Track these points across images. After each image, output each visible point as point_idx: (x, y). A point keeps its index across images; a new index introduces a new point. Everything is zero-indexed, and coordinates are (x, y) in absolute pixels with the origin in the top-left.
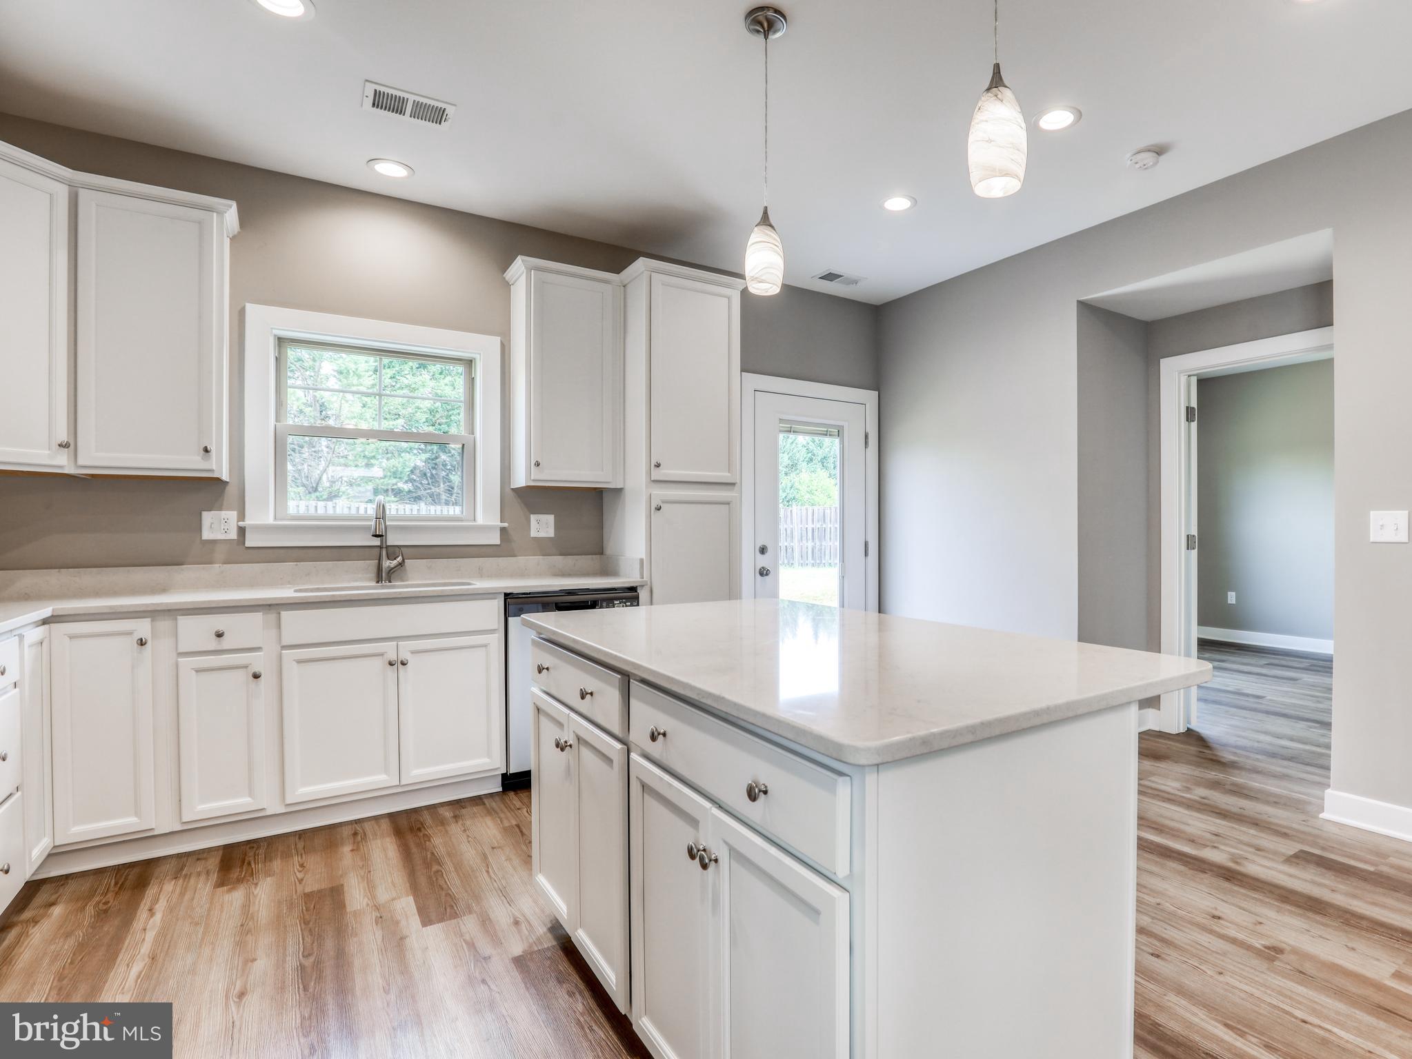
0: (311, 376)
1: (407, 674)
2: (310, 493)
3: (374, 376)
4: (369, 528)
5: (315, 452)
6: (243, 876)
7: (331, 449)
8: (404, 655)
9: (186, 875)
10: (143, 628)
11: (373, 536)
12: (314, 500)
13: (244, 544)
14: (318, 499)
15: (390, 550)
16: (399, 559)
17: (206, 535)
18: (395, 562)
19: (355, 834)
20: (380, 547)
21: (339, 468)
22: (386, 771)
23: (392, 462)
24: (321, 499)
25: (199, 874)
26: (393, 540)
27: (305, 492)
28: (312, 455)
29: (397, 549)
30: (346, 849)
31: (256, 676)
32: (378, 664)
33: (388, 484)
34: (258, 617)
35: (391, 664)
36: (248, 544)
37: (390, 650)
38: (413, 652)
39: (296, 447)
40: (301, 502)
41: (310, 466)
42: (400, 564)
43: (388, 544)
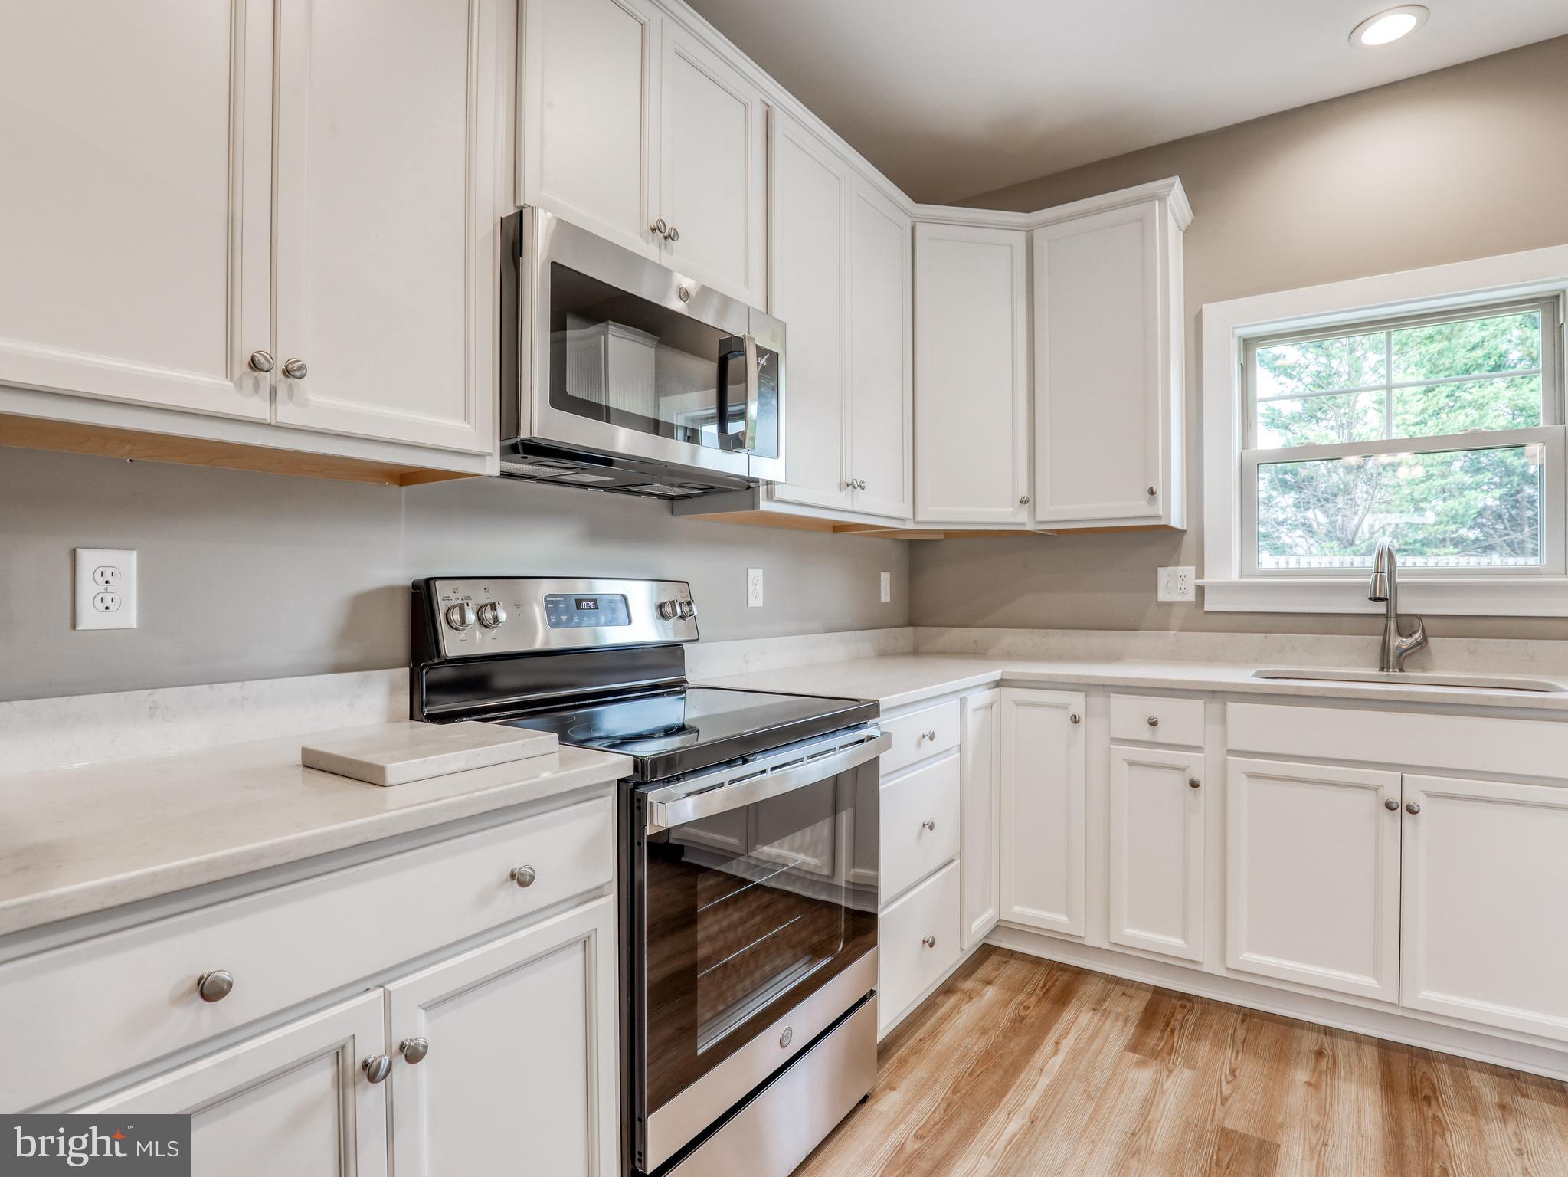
0: (1346, 413)
1: (1419, 829)
2: (1345, 547)
3: (1425, 398)
4: (1364, 586)
5: (1351, 500)
6: (1159, 1048)
7: (1370, 494)
8: (1414, 797)
9: (1105, 1010)
10: (1076, 702)
11: (1370, 599)
12: (1349, 555)
13: (1203, 608)
14: (1355, 554)
15: (1404, 622)
16: (1418, 636)
17: (1163, 596)
18: (1406, 642)
19: (1320, 1054)
20: (1387, 616)
21: (1381, 516)
22: (1376, 972)
23: (1451, 503)
24: (1358, 554)
25: (1117, 1018)
26: (1407, 605)
27: (1339, 546)
28: (1347, 504)
29: (1416, 621)
30: (1301, 1075)
31: (1194, 785)
32: (1367, 803)
33: (1446, 532)
34: (1197, 706)
35: (1389, 806)
36: (1207, 608)
37: (1390, 785)
38: (1430, 795)
39: (1330, 497)
40: (1335, 558)
41: (1345, 516)
42: (1419, 644)
43: (1400, 611)
